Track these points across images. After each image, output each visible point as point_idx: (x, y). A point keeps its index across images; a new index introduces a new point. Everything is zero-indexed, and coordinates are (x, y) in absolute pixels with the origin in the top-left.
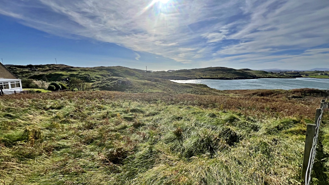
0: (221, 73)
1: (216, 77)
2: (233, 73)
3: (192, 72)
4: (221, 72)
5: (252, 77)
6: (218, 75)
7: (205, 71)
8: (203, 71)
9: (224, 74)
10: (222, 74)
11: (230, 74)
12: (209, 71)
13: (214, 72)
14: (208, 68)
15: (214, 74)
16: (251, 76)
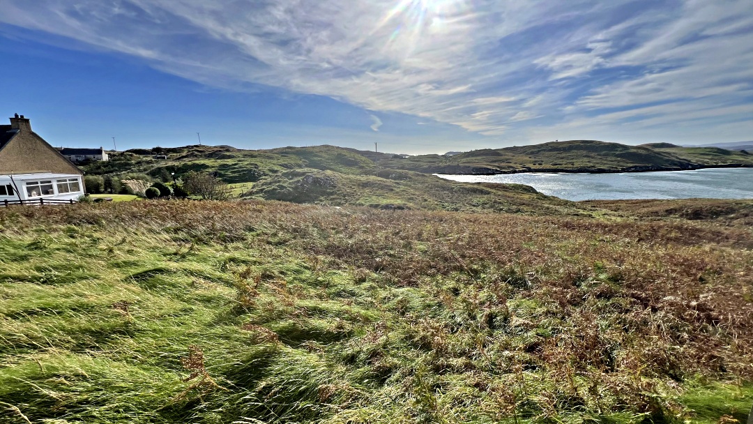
0: (585, 156)
1: (570, 166)
2: (617, 156)
3: (505, 155)
4: (585, 153)
5: (675, 165)
6: (574, 160)
7: (539, 151)
8: (532, 153)
9: (593, 158)
10: (586, 159)
11: (609, 159)
12: (550, 150)
13: (563, 155)
14: (547, 144)
15: (562, 158)
16: (673, 163)
